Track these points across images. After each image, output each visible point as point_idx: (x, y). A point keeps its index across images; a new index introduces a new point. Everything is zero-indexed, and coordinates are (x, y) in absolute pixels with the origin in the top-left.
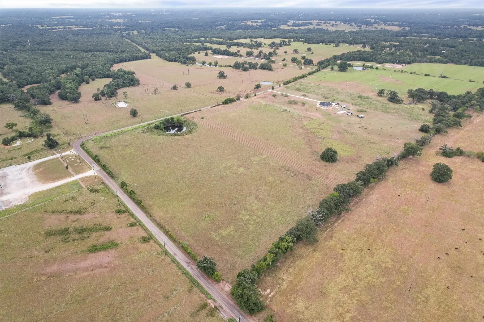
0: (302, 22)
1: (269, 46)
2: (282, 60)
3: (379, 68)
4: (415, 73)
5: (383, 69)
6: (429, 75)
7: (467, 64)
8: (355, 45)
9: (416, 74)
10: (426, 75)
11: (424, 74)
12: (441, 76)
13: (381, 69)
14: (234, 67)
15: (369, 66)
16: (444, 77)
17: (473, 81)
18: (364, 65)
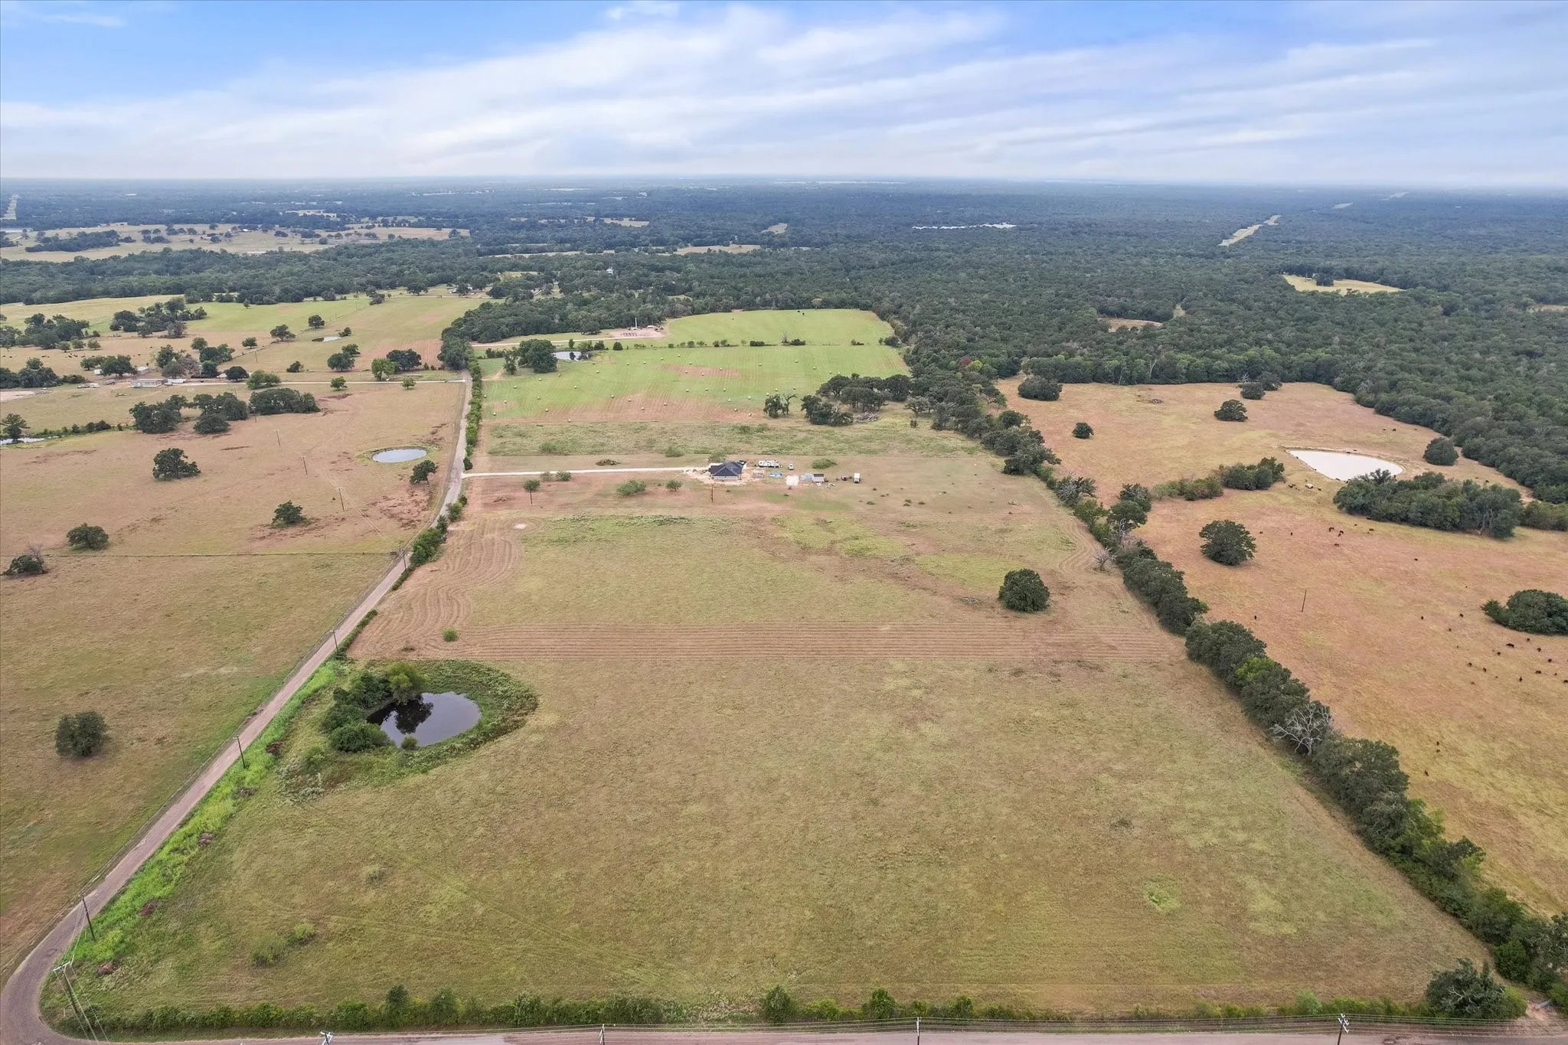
0: (75, 231)
1: (115, 328)
2: (289, 371)
3: (624, 346)
4: (725, 344)
5: (637, 346)
6: (761, 344)
7: (771, 306)
8: (431, 290)
9: (728, 345)
10: (753, 344)
11: (749, 344)
12: (786, 342)
13: (631, 346)
14: (137, 427)
15: (593, 345)
16: (797, 343)
17: (859, 344)
18: (571, 343)
